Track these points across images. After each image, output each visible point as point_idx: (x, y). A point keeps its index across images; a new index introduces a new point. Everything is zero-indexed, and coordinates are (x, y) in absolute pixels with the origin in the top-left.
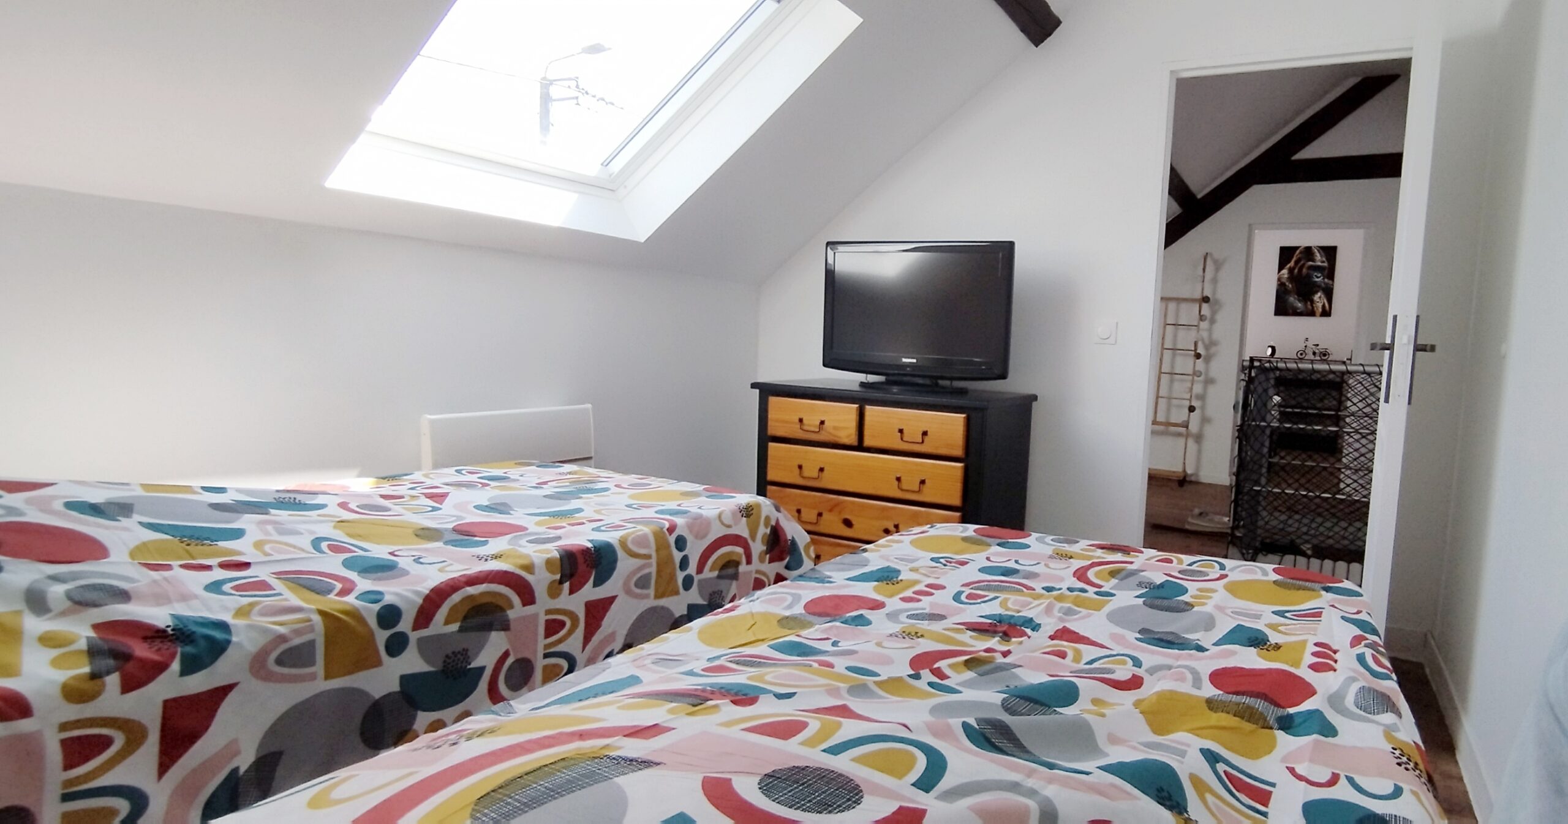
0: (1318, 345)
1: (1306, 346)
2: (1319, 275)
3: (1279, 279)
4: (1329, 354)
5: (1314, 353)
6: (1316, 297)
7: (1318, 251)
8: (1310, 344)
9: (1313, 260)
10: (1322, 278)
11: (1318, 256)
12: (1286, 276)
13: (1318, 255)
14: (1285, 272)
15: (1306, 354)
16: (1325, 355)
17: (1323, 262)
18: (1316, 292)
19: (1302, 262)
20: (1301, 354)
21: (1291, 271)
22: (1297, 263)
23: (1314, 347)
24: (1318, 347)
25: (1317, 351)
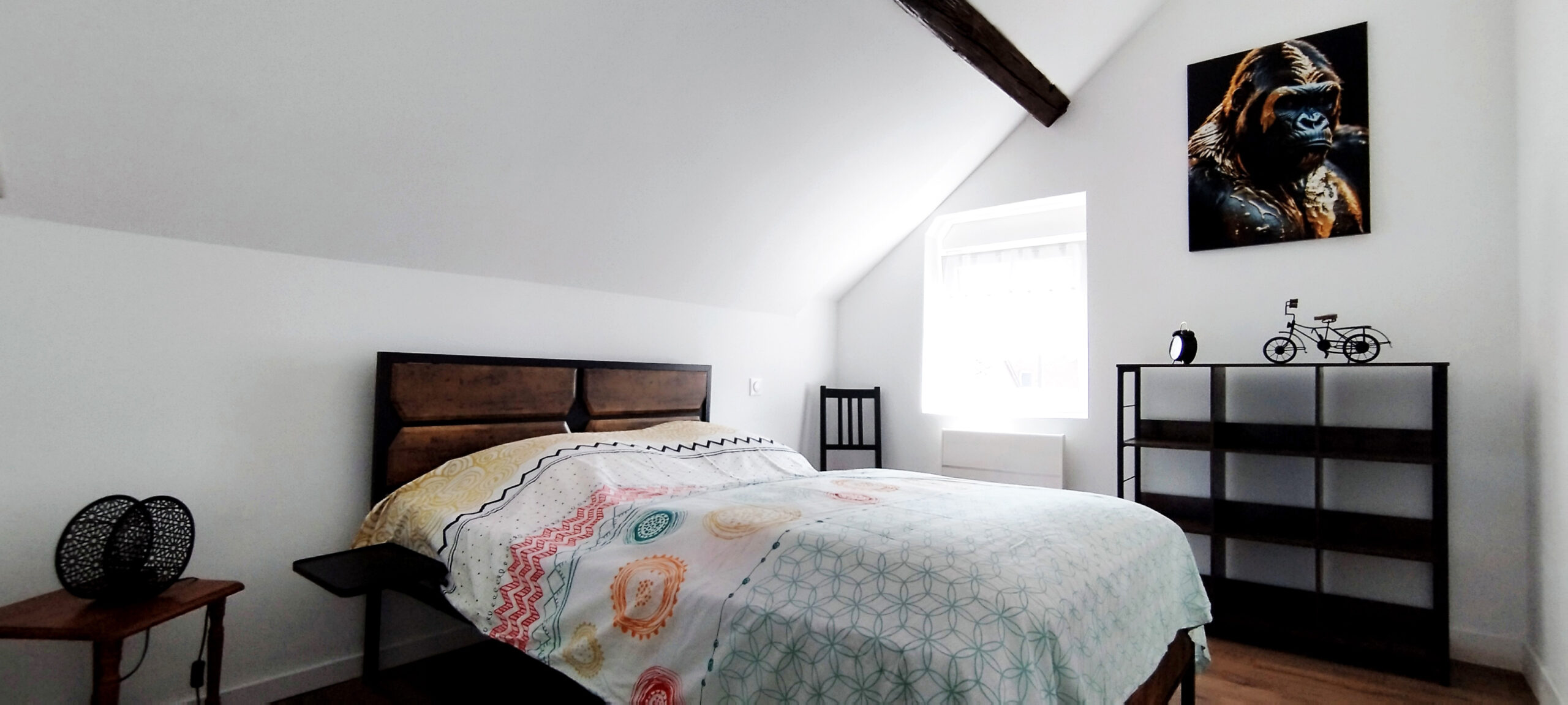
0: (1333, 318)
1: (1291, 325)
2: (1316, 116)
3: (1193, 153)
4: (1378, 344)
5: (1324, 345)
6: (1314, 182)
7: (1305, 51)
8: (1304, 316)
9: (1292, 80)
10: (1325, 122)
11: (1306, 66)
12: (1213, 139)
13: (1305, 60)
14: (1209, 130)
15: (1295, 349)
16: (1362, 347)
17: (1325, 78)
18: (1314, 166)
19: (1259, 91)
20: (1280, 350)
21: (1226, 123)
22: (1240, 99)
23: (1319, 323)
24: (1333, 325)
25: (1332, 336)
